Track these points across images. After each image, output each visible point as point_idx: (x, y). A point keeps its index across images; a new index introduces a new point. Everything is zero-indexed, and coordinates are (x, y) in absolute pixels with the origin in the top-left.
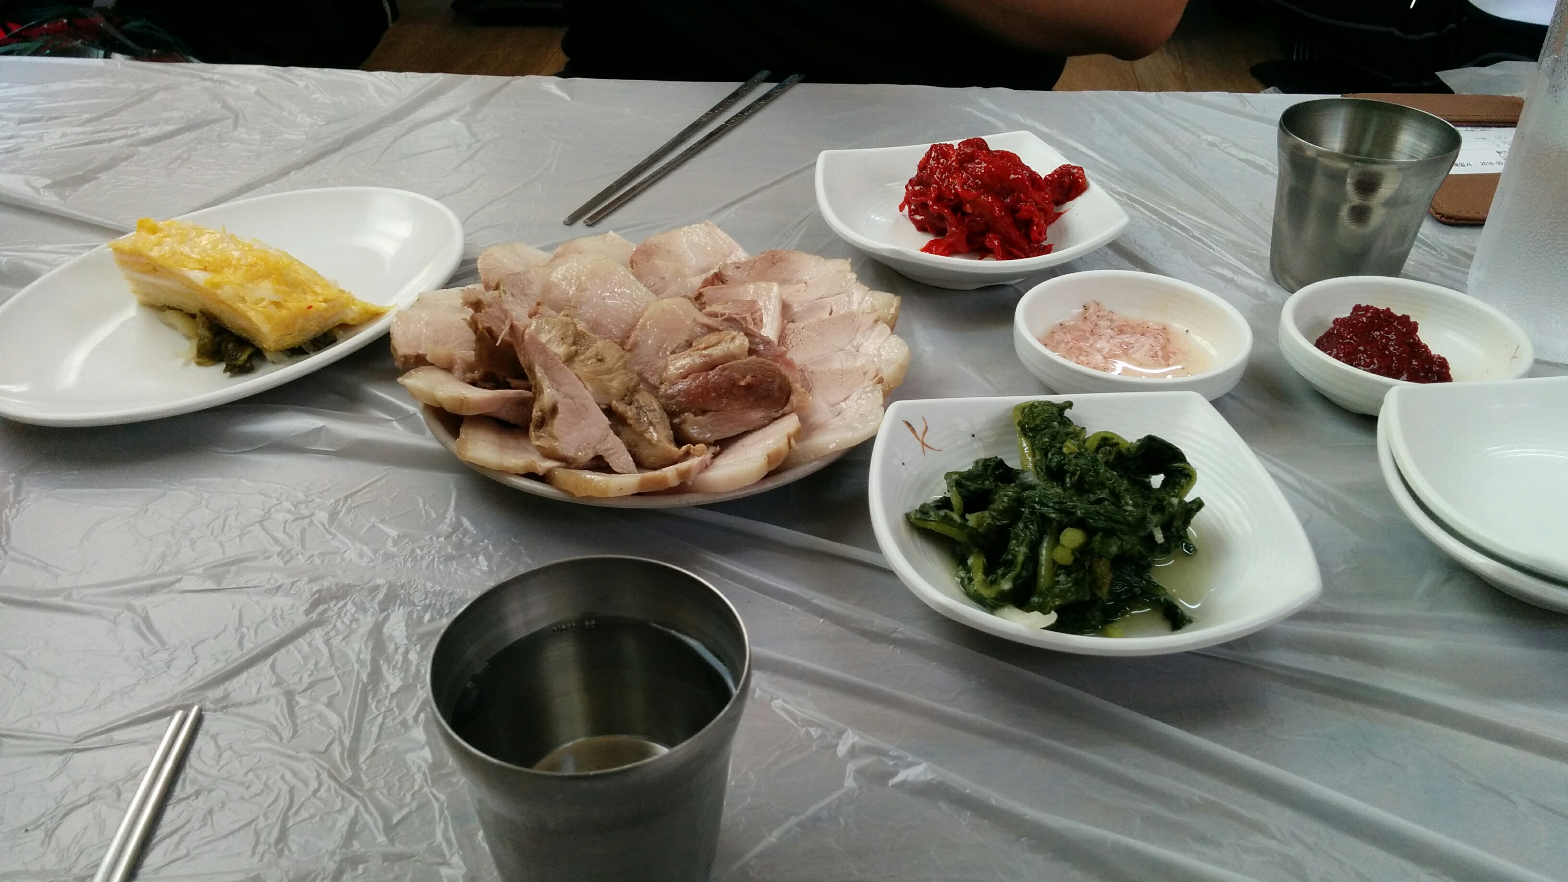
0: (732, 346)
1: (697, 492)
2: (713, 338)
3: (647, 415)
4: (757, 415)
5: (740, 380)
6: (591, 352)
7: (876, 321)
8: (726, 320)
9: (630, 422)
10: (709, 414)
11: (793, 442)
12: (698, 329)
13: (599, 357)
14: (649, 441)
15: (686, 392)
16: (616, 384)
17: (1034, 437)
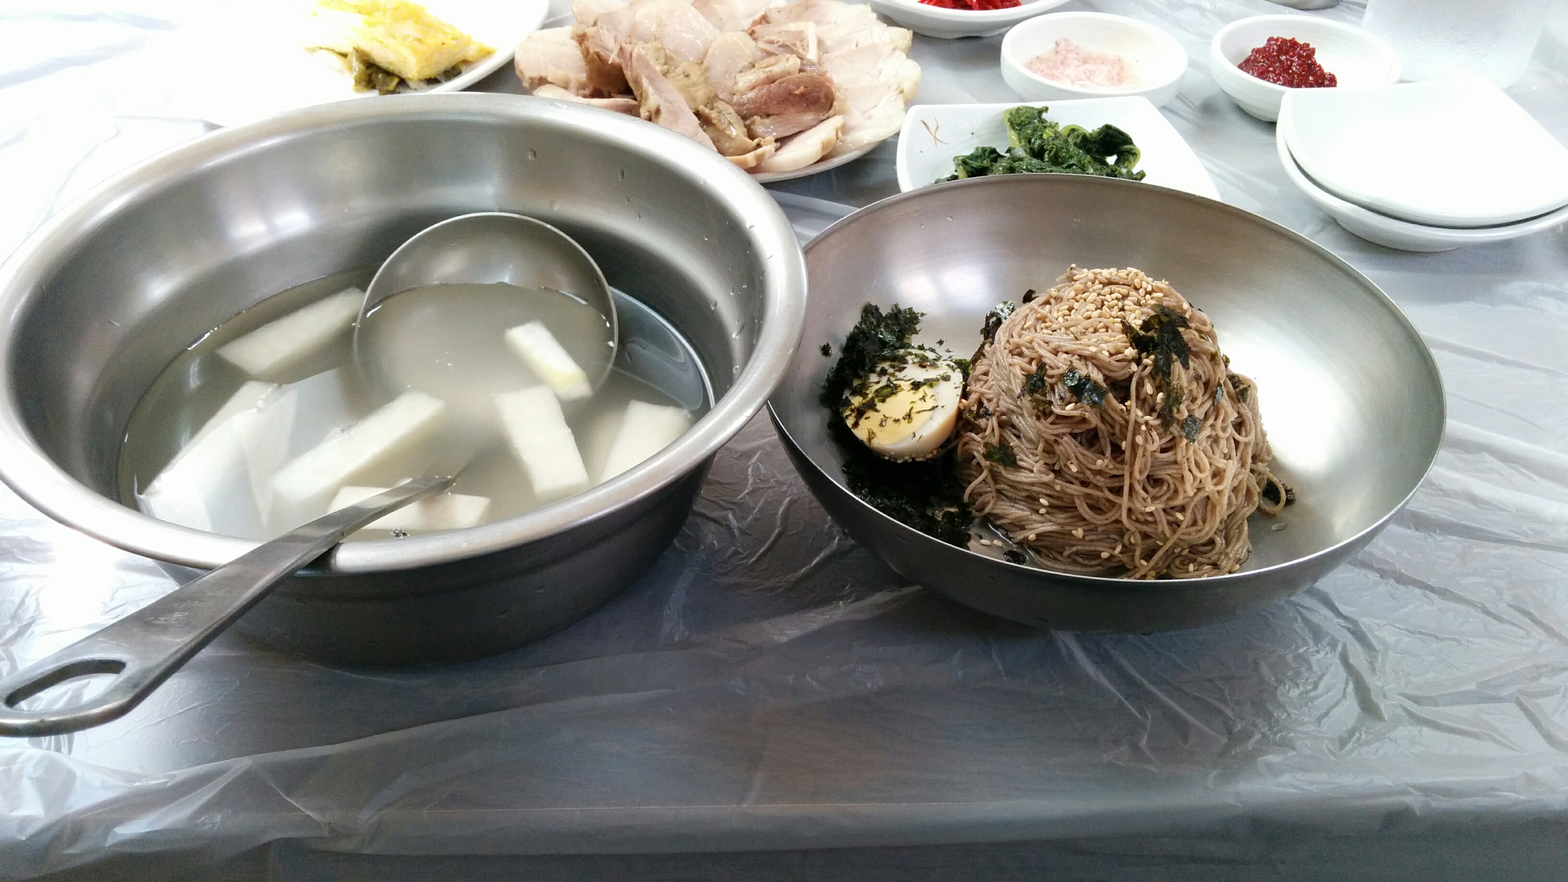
0: (787, 65)
1: (769, 171)
2: (772, 59)
3: (726, 117)
4: (808, 117)
5: (795, 90)
6: (679, 70)
7: (894, 50)
8: (780, 46)
9: (715, 121)
10: (771, 118)
11: (840, 134)
12: (759, 54)
13: (686, 74)
14: (729, 137)
15: (753, 101)
16: (701, 94)
17: (1020, 130)
